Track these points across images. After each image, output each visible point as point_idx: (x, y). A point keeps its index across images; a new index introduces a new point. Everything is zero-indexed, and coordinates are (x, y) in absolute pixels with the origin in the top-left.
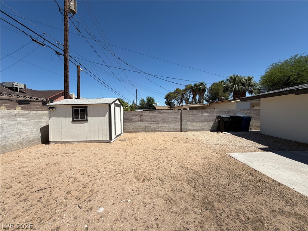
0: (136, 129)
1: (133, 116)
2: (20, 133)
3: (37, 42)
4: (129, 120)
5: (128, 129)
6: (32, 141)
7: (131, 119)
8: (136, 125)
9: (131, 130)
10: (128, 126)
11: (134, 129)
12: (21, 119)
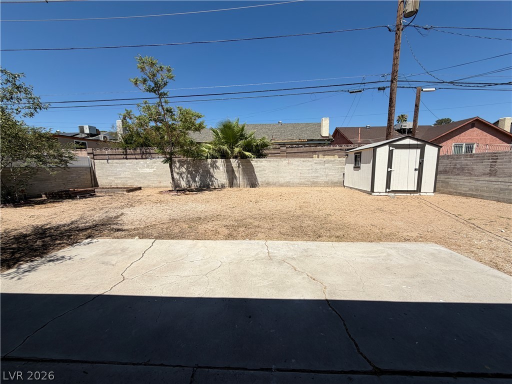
0: (477, 190)
1: (475, 163)
2: (327, 176)
3: (353, 92)
4: (465, 171)
5: (460, 188)
6: (336, 183)
7: (468, 170)
8: (478, 184)
9: (465, 191)
10: (461, 183)
11: (472, 191)
12: (328, 165)
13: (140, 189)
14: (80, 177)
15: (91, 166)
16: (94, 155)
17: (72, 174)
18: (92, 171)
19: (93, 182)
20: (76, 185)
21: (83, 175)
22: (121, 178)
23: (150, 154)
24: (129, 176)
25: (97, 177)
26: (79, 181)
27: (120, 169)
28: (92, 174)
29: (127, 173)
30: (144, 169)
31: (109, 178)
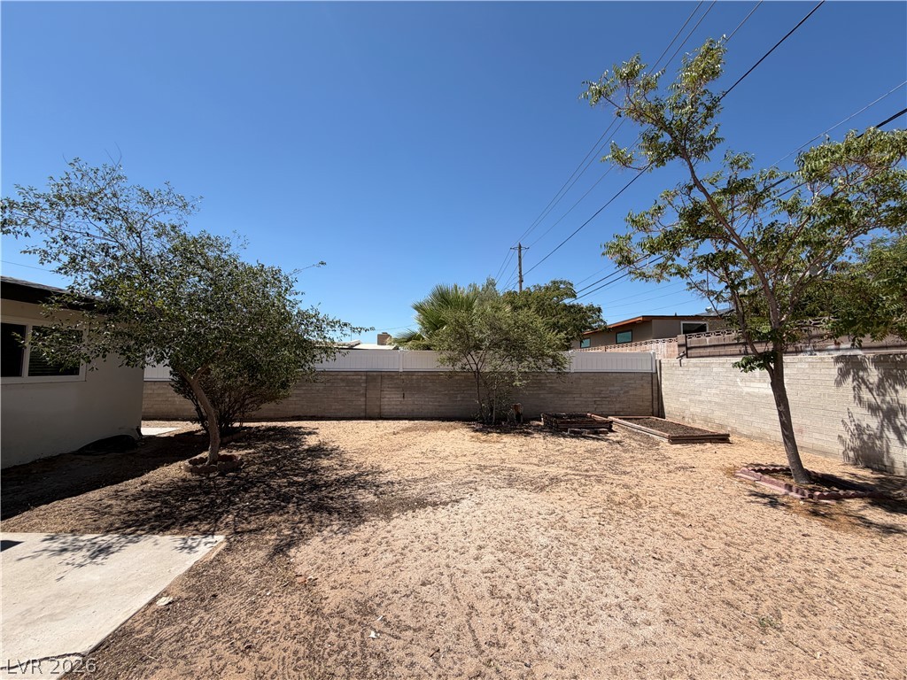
13: (723, 439)
14: (627, 392)
15: (654, 371)
16: (688, 349)
17: (613, 385)
18: (655, 381)
19: (655, 403)
20: (618, 406)
21: (636, 389)
22: (701, 402)
23: (811, 338)
24: (717, 400)
25: (663, 394)
26: (625, 399)
27: (701, 381)
28: (655, 388)
29: (714, 391)
30: (752, 384)
31: (680, 399)
